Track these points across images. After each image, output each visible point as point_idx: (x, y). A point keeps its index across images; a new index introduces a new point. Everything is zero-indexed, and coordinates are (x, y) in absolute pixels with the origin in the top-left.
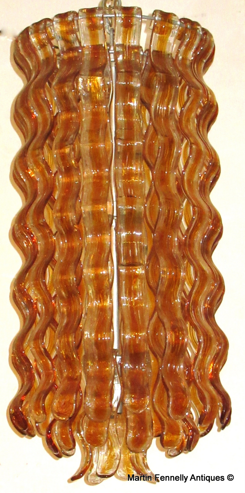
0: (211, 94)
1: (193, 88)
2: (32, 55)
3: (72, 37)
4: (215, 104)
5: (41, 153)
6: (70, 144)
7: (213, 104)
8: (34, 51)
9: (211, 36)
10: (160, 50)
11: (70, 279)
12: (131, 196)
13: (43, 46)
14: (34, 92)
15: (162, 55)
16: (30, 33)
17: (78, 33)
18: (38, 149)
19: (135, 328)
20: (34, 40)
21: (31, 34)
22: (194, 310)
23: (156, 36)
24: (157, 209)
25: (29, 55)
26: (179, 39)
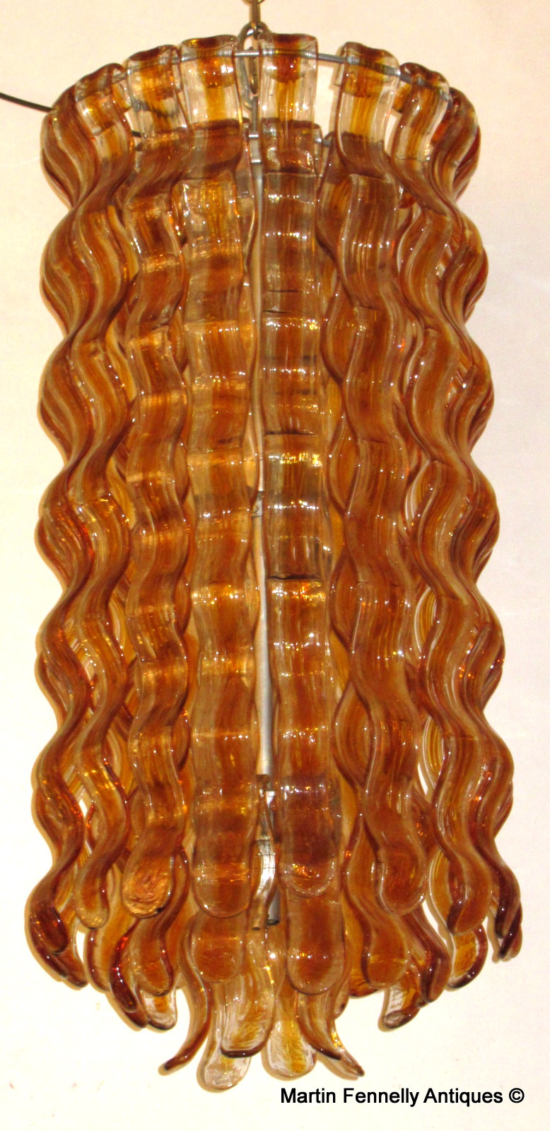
0: (470, 229)
1: (431, 212)
2: (83, 145)
3: (168, 104)
4: (480, 252)
5: (100, 348)
6: (163, 325)
7: (475, 251)
8: (86, 136)
9: (469, 107)
10: (357, 133)
11: (162, 612)
12: (295, 432)
13: (106, 124)
14: (86, 221)
15: (361, 143)
16: (76, 99)
17: (181, 95)
18: (94, 339)
19: (305, 716)
20: (86, 112)
21: (80, 99)
22: (435, 682)
23: (349, 101)
24: (352, 465)
25: (76, 147)
26: (400, 111)
